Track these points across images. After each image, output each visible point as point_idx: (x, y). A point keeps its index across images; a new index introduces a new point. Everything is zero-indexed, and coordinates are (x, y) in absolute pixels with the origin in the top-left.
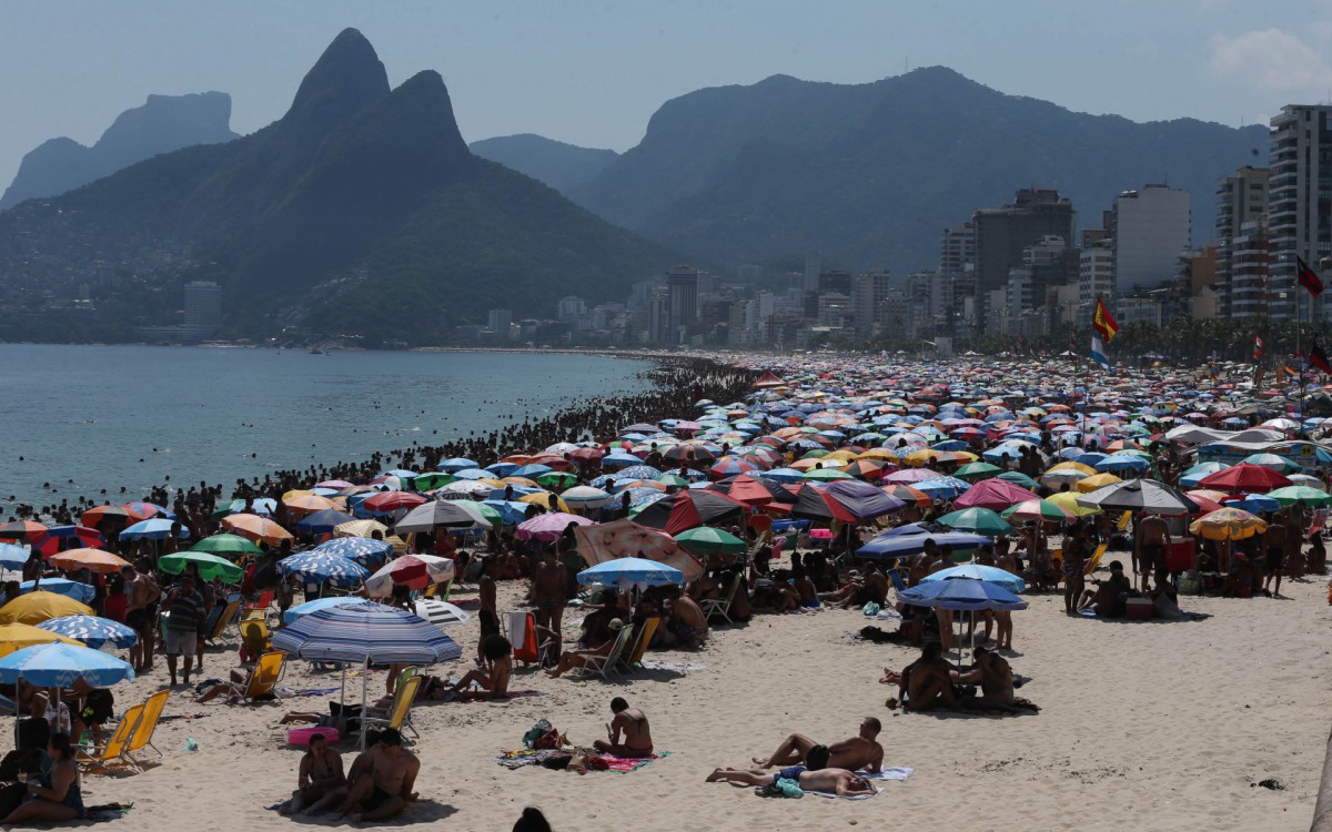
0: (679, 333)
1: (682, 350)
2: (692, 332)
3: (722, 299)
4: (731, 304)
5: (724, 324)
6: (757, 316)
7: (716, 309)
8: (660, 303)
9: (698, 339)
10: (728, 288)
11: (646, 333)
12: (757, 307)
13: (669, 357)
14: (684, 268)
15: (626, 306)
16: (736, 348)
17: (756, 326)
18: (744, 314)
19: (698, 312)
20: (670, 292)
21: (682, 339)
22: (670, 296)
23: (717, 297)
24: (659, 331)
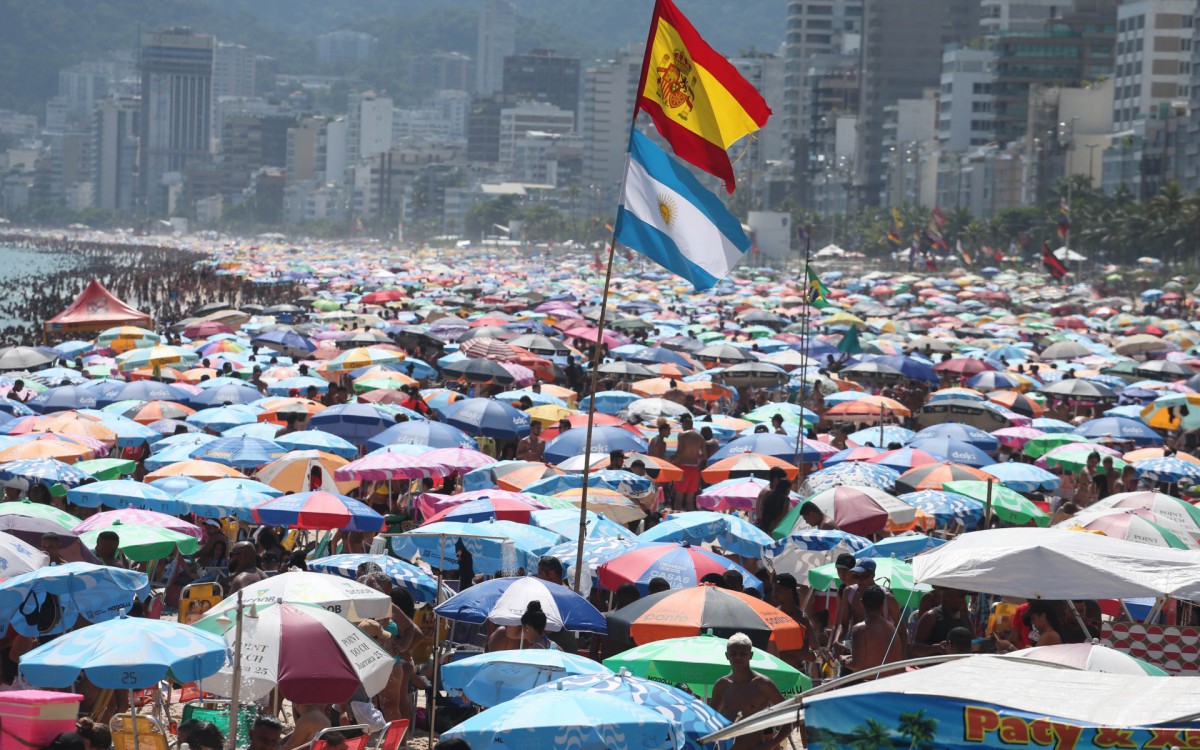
0: (165, 189)
1: (168, 231)
2: (197, 188)
3: (272, 111)
4: (292, 122)
5: (273, 172)
6: (353, 153)
7: (255, 135)
8: (121, 115)
9: (212, 206)
10: (293, 87)
11: (86, 189)
12: (354, 132)
13: (131, 249)
14: (178, 32)
15: (42, 122)
16: (301, 228)
17: (350, 178)
18: (323, 149)
19: (215, 142)
20: (145, 90)
21: (172, 206)
22: (146, 101)
23: (262, 108)
24: (118, 184)
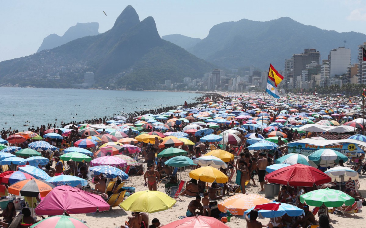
0: (215, 87)
1: (215, 91)
2: (218, 87)
3: (227, 78)
4: (229, 79)
5: (227, 85)
6: (236, 82)
7: (225, 81)
8: (210, 79)
9: (220, 88)
10: (229, 75)
11: (207, 87)
12: (236, 80)
13: (212, 93)
14: (217, 69)
15: (202, 80)
16: (230, 91)
17: (235, 85)
18: (233, 82)
19: (220, 81)
20: (213, 76)
21: (216, 89)
22: (213, 77)
23: (226, 78)
24: (210, 87)
